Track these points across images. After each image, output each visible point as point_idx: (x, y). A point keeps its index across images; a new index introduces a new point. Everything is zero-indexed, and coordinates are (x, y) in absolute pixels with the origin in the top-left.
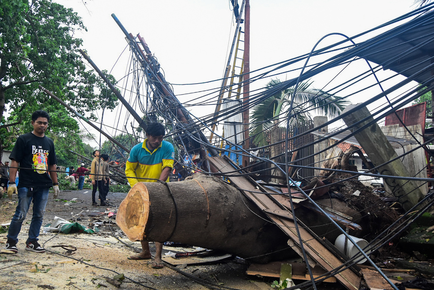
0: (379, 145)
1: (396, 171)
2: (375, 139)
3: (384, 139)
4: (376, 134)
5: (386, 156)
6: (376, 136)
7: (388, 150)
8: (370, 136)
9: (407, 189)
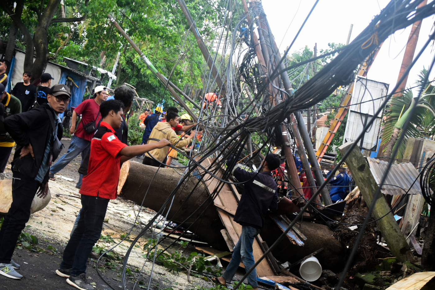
0: (364, 184)
1: (379, 214)
2: (361, 178)
3: (371, 180)
4: (363, 174)
5: (370, 197)
6: (362, 175)
7: (374, 192)
8: (356, 174)
9: (389, 234)
